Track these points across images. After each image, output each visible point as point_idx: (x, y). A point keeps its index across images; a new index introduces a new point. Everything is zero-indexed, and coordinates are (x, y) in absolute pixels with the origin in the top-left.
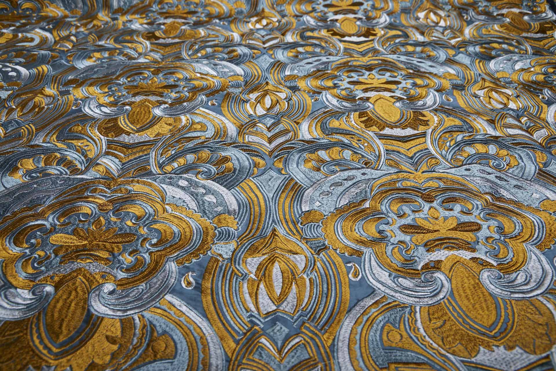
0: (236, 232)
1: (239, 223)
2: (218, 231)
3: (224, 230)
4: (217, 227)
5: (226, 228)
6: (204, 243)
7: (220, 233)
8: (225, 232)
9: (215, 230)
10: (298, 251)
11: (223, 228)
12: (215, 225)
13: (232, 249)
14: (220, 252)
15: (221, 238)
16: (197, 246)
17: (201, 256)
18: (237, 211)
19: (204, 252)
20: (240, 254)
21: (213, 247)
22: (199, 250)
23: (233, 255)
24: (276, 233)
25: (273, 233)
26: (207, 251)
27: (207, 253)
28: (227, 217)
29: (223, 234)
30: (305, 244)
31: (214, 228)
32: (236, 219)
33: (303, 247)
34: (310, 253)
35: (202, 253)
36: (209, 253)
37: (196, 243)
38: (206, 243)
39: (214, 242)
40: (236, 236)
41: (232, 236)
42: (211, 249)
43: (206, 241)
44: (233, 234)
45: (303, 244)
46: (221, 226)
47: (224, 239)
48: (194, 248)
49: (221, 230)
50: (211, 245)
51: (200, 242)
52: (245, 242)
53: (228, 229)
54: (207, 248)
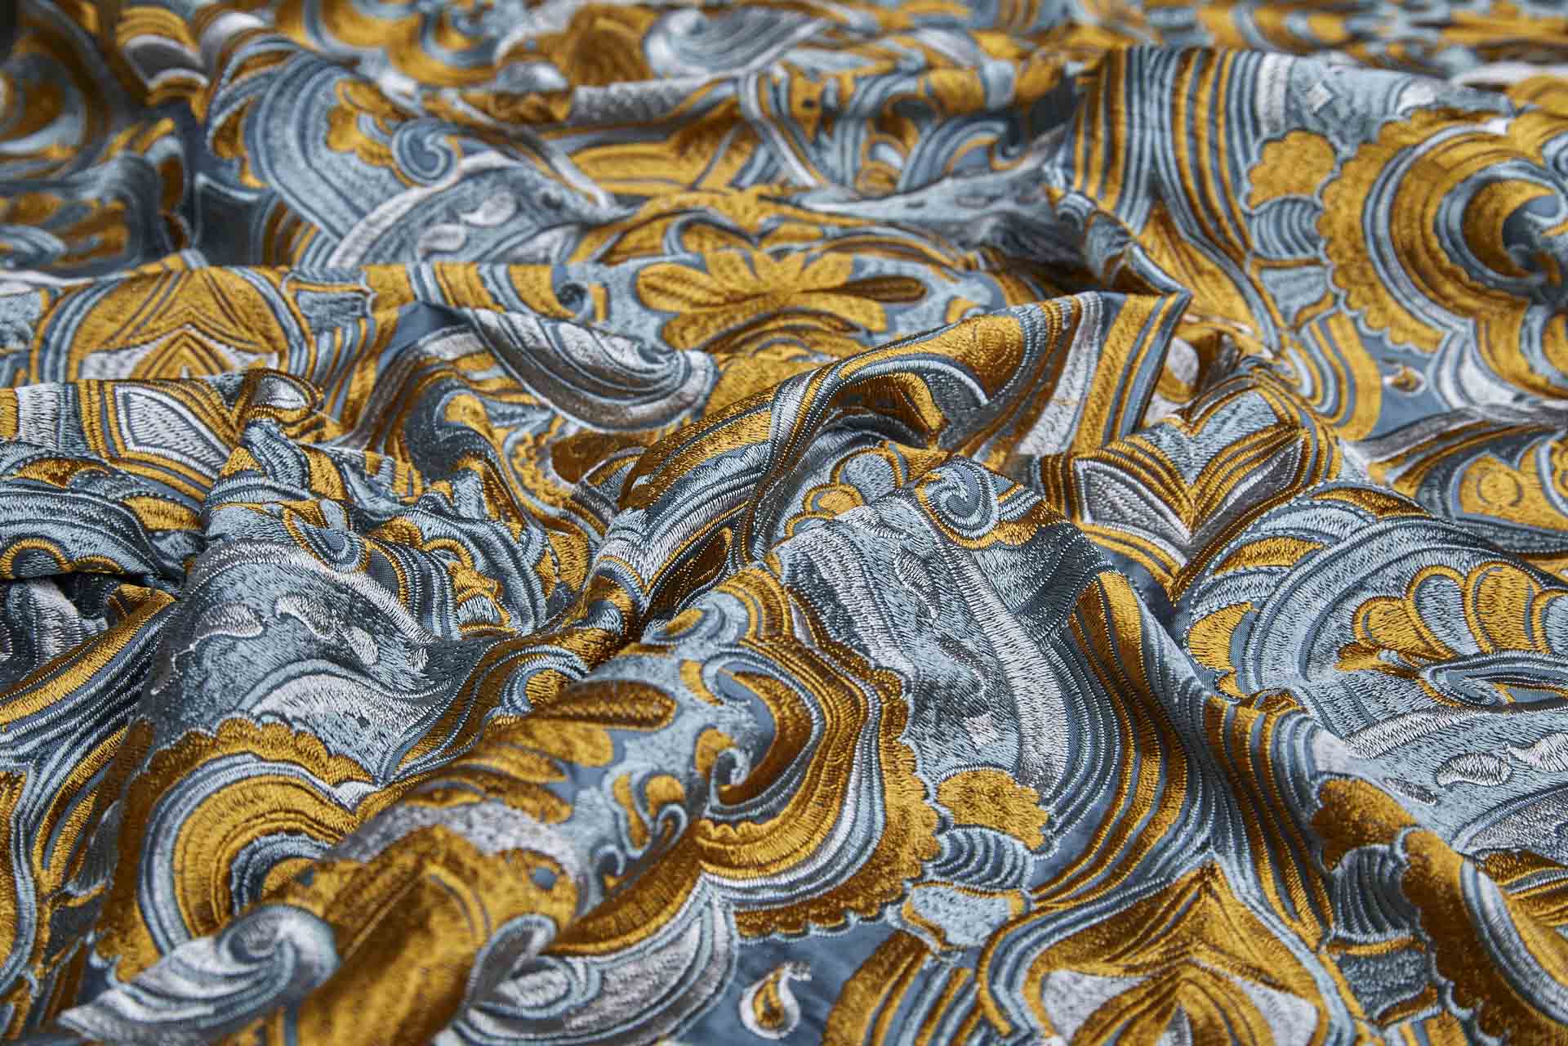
0: (1031, 860)
1: (1059, 821)
2: (952, 838)
3: (977, 840)
4: (953, 821)
5: (990, 834)
6: (878, 868)
7: (958, 849)
8: (980, 850)
9: (940, 831)
10: (1292, 982)
11: (975, 832)
12: (944, 811)
13: (996, 919)
14: (937, 919)
15: (959, 867)
16: (843, 872)
17: (853, 918)
18: (1060, 771)
19: (868, 908)
20: (1026, 942)
21: (915, 894)
22: (848, 892)
23: (992, 938)
24: (1215, 886)
25: (1200, 877)
26: (884, 905)
27: (880, 915)
28: (1008, 789)
29: (971, 855)
30: (1333, 968)
31: (936, 822)
32: (1047, 802)
33: (1319, 974)
34: (1343, 1010)
35: (856, 910)
36: (890, 914)
37: (845, 861)
38: (886, 869)
39: (924, 873)
40: (1026, 879)
41: (1010, 873)
42: (902, 898)
43: (887, 863)
44: (1014, 867)
45: (1323, 964)
46: (972, 820)
47: (970, 875)
48: (827, 883)
49: (969, 837)
50: (909, 885)
51: (864, 859)
52: (1062, 907)
53: (998, 842)
54: (884, 893)
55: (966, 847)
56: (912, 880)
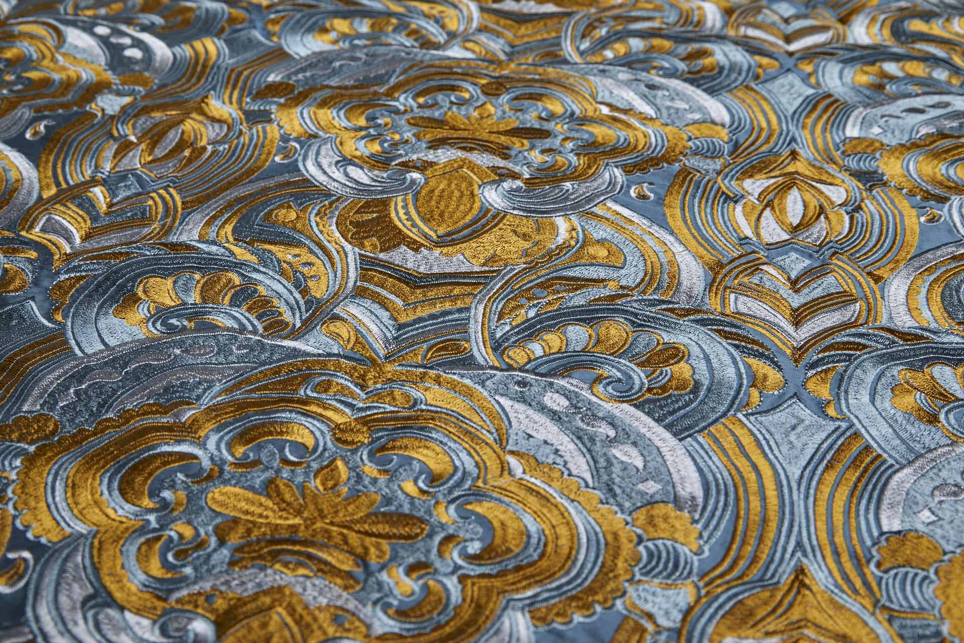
0: (695, 558)
1: (705, 535)
2: (646, 547)
3: (662, 548)
4: (645, 537)
5: (669, 543)
6: (606, 574)
7: (651, 555)
8: (664, 555)
9: (639, 544)
11: (659, 542)
12: (639, 531)
13: (683, 605)
14: (648, 607)
15: (653, 569)
16: (586, 579)
17: (598, 608)
18: (700, 501)
19: (605, 600)
20: (703, 621)
21: (631, 590)
22: (591, 591)
23: (684, 620)
24: (807, 581)
25: (797, 578)
26: (614, 599)
27: (613, 605)
28: (673, 514)
29: (659, 558)
30: (886, 624)
31: (635, 539)
32: (697, 522)
33: (880, 630)
35: (598, 602)
36: (619, 603)
37: (586, 571)
38: (611, 575)
39: (634, 576)
40: (695, 570)
41: (684, 568)
42: (624, 594)
43: (612, 571)
44: (686, 563)
45: (880, 622)
46: (656, 535)
47: (660, 572)
48: (579, 585)
49: (656, 546)
50: (627, 584)
51: (597, 569)
52: (719, 590)
53: (674, 548)
54: (612, 591)
55: (656, 553)
56: (627, 581)
